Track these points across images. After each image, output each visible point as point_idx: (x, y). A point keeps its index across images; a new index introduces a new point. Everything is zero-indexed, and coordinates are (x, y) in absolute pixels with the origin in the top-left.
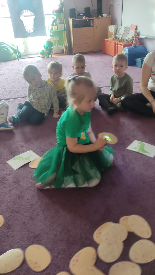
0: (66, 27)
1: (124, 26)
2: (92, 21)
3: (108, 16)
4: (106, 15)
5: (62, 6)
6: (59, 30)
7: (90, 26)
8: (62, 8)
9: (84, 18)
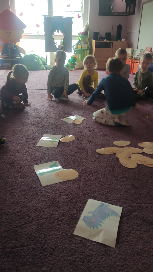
0: (89, 46)
1: (139, 49)
2: (112, 43)
3: (126, 41)
4: (124, 39)
5: (87, 30)
6: (83, 49)
7: (109, 47)
8: (87, 32)
9: (105, 40)
